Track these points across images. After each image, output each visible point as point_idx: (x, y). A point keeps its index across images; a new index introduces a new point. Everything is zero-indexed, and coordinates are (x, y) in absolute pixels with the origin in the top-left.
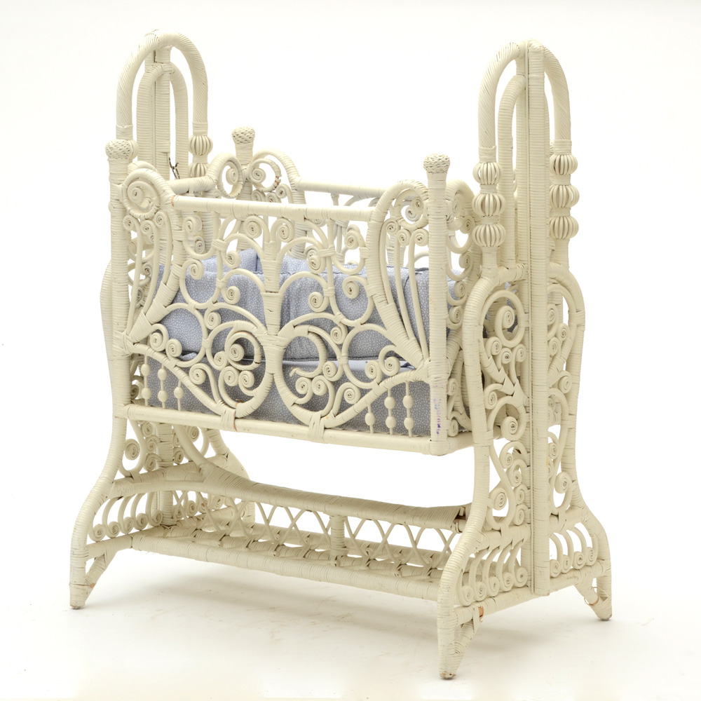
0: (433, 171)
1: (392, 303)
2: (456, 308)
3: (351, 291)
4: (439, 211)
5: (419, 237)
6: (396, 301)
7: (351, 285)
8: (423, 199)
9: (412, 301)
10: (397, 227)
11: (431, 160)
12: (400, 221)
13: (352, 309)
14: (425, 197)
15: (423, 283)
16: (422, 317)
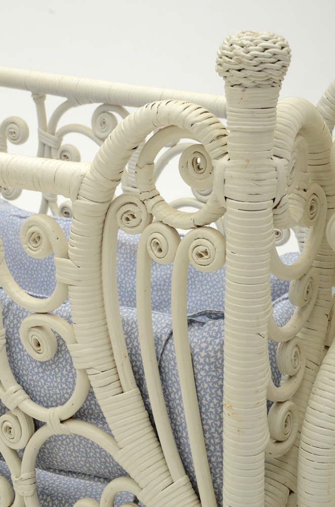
0: (245, 82)
1: (132, 391)
2: (284, 408)
3: (39, 345)
4: (257, 190)
5: (200, 249)
6: (140, 383)
7: (38, 335)
8: (212, 154)
9: (179, 390)
10: (144, 217)
11: (241, 51)
12: (152, 202)
13: (44, 383)
14: (220, 151)
15: (208, 356)
16: (204, 431)
